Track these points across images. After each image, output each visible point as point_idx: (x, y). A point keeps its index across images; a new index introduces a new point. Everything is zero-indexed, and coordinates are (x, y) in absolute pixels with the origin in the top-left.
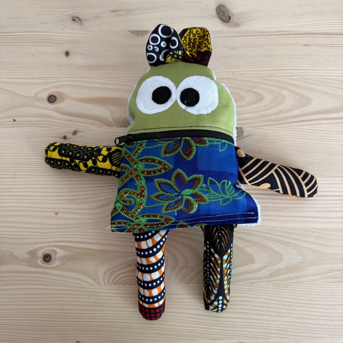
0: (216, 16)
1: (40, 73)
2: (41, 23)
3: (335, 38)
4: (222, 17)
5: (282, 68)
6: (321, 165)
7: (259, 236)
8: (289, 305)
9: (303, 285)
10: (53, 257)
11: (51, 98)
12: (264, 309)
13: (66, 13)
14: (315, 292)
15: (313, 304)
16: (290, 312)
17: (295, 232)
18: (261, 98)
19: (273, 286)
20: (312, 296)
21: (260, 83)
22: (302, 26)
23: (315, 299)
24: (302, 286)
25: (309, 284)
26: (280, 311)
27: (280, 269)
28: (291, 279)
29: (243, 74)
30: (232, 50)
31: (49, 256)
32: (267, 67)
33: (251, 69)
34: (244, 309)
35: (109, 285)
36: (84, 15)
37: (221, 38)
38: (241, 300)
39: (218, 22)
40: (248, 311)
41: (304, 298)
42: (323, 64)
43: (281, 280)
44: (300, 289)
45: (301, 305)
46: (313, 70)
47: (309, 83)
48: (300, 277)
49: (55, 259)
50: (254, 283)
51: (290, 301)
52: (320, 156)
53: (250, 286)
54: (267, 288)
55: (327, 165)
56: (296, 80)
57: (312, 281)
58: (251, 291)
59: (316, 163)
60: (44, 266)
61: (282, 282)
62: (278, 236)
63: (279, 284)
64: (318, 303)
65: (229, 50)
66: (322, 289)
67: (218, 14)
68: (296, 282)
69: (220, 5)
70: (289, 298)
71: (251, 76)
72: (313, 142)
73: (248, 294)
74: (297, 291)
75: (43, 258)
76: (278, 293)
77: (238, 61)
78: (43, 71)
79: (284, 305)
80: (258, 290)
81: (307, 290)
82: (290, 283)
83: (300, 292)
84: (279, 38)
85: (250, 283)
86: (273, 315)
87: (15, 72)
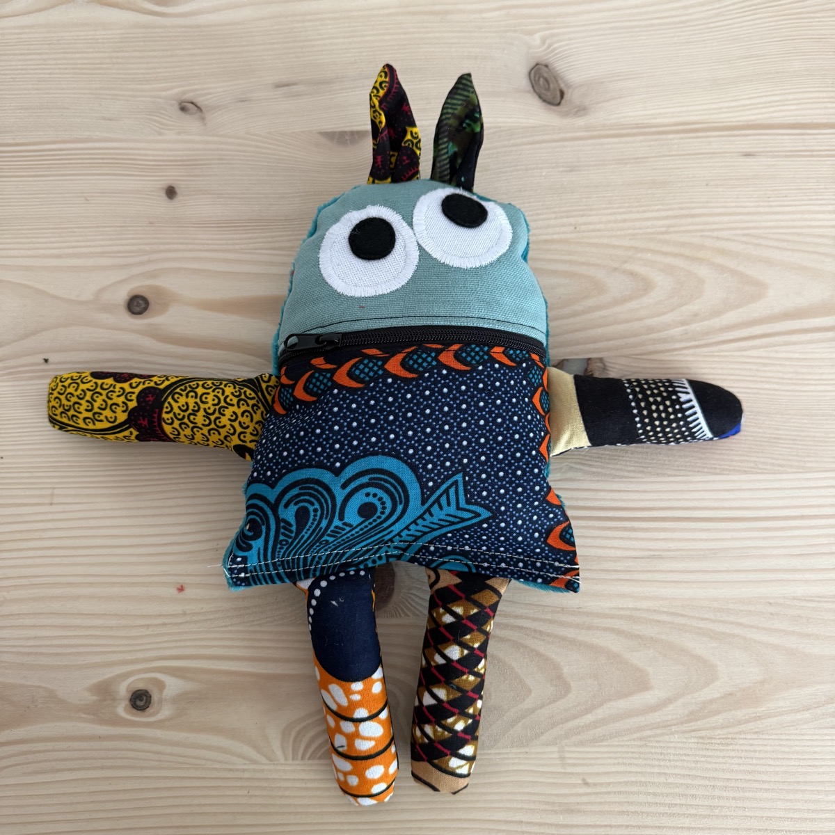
0: (529, 92)
1: (106, 243)
2: (104, 119)
3: (815, 136)
4: (544, 92)
5: (694, 212)
6: (798, 442)
7: (659, 621)
8: (738, 788)
9: (767, 737)
10: (155, 698)
11: (135, 304)
12: (678, 801)
13: (164, 93)
14: (797, 753)
15: (795, 782)
16: (739, 804)
17: (742, 609)
18: (646, 286)
19: (698, 743)
20: (793, 763)
21: (643, 250)
22: (735, 109)
23: (800, 770)
24: (765, 739)
25: (782, 734)
26: (716, 803)
27: (711, 701)
28: (740, 723)
29: (599, 230)
30: (570, 171)
31: (145, 695)
32: (658, 210)
33: (619, 217)
34: (628, 802)
35: (297, 759)
36: (209, 96)
37: (544, 145)
38: (621, 780)
39: (535, 104)
40: (638, 809)
41: (771, 769)
42: (789, 199)
43: (714, 728)
44: (761, 748)
45: (766, 786)
46: (768, 213)
47: (760, 245)
48: (759, 717)
49: (160, 701)
50: (652, 739)
51: (738, 778)
52: (793, 420)
53: (640, 746)
54: (682, 748)
55: (810, 443)
56: (727, 240)
57: (789, 726)
58: (645, 759)
59: (785, 439)
60: (134, 721)
61: (717, 734)
62: (702, 619)
63: (711, 738)
64: (807, 780)
65: (562, 171)
66: (815, 743)
67: (535, 85)
68: (752, 729)
69: (537, 65)
70: (737, 771)
71: (619, 233)
72: (776, 387)
73: (637, 765)
74: (755, 751)
75: (131, 700)
76: (709, 759)
77: (587, 198)
78: (113, 237)
79: (726, 787)
80: (661, 754)
81: (778, 748)
82: (737, 733)
83: (762, 755)
84: (682, 138)
85: (641, 739)
86: (701, 815)
87: (44, 240)
